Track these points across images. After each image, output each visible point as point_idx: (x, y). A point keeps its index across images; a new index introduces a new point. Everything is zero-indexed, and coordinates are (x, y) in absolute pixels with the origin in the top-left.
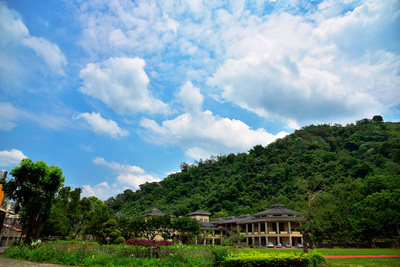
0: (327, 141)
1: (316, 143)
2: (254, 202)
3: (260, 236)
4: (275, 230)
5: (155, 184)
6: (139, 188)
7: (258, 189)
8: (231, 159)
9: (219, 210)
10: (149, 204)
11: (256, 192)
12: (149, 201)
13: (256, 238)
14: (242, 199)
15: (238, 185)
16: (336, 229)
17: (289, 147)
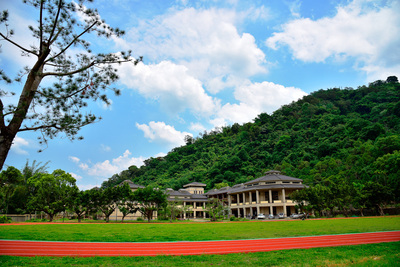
0: (337, 105)
1: (324, 107)
3: (251, 206)
4: (267, 199)
5: (159, 159)
6: (143, 164)
7: (262, 158)
8: (235, 129)
9: (221, 182)
10: (152, 179)
11: (260, 161)
12: (152, 176)
13: (248, 209)
14: (245, 168)
16: (336, 194)
17: (295, 113)
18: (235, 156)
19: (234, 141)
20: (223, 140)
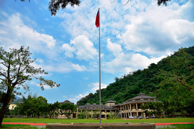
5: (103, 89)
15: (139, 86)
19: (138, 79)
20: (132, 79)
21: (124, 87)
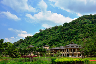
0: (91, 21)
1: (87, 21)
2: (65, 42)
3: (67, 53)
4: (72, 51)
5: (30, 37)
6: (25, 38)
7: (66, 38)
8: (56, 28)
9: (53, 45)
10: (29, 44)
11: (65, 39)
12: (29, 43)
13: (66, 54)
14: (60, 41)
15: (59, 37)
16: (93, 51)
17: (77, 23)
18: (57, 37)
19: (56, 32)
20: (52, 31)
21: (47, 36)
